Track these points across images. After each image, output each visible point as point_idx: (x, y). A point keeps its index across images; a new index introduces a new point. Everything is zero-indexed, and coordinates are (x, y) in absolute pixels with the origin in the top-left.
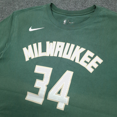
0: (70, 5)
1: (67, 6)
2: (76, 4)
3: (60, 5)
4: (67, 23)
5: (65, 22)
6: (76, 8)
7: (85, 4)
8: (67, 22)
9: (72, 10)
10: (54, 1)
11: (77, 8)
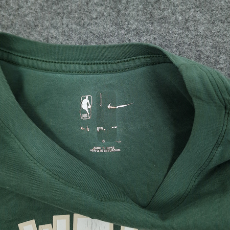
0: (92, 19)
1: (78, 24)
2: (119, 12)
3: (47, 24)
4: (99, 112)
5: (85, 104)
6: (123, 32)
7: (159, 8)
8: (95, 103)
9: (107, 40)
10: (15, 7)
11: (128, 32)
